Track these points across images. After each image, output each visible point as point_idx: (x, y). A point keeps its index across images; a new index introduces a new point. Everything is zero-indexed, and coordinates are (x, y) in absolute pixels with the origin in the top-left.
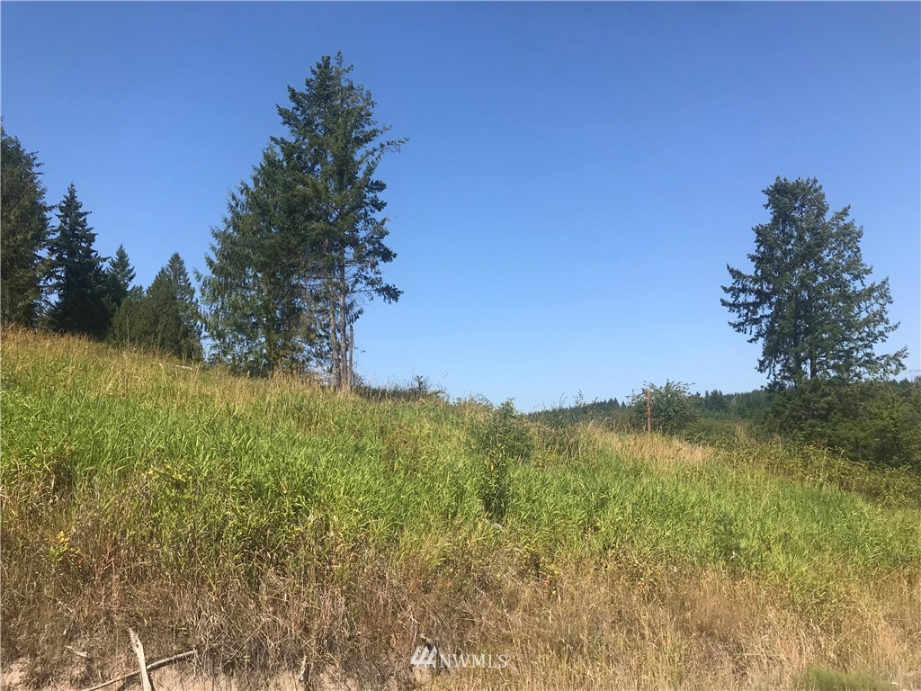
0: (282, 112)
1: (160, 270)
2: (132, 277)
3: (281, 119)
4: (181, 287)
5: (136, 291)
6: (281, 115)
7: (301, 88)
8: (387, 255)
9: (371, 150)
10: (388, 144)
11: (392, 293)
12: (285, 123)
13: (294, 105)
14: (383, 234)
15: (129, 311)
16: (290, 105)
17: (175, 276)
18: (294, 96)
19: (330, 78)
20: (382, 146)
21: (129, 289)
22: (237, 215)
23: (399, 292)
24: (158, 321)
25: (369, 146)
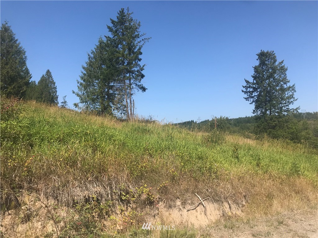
0: (109, 27)
1: (42, 75)
2: (31, 78)
3: (108, 30)
4: (50, 81)
5: (33, 83)
6: (108, 28)
7: (116, 20)
8: (143, 76)
9: (139, 41)
10: (145, 39)
11: (144, 89)
12: (109, 31)
13: (113, 25)
14: (142, 69)
15: (32, 90)
16: (111, 25)
17: (48, 78)
18: (113, 22)
19: (125, 16)
20: (143, 40)
21: (30, 82)
22: (91, 62)
23: (146, 89)
24: (43, 93)
25: (139, 40)
